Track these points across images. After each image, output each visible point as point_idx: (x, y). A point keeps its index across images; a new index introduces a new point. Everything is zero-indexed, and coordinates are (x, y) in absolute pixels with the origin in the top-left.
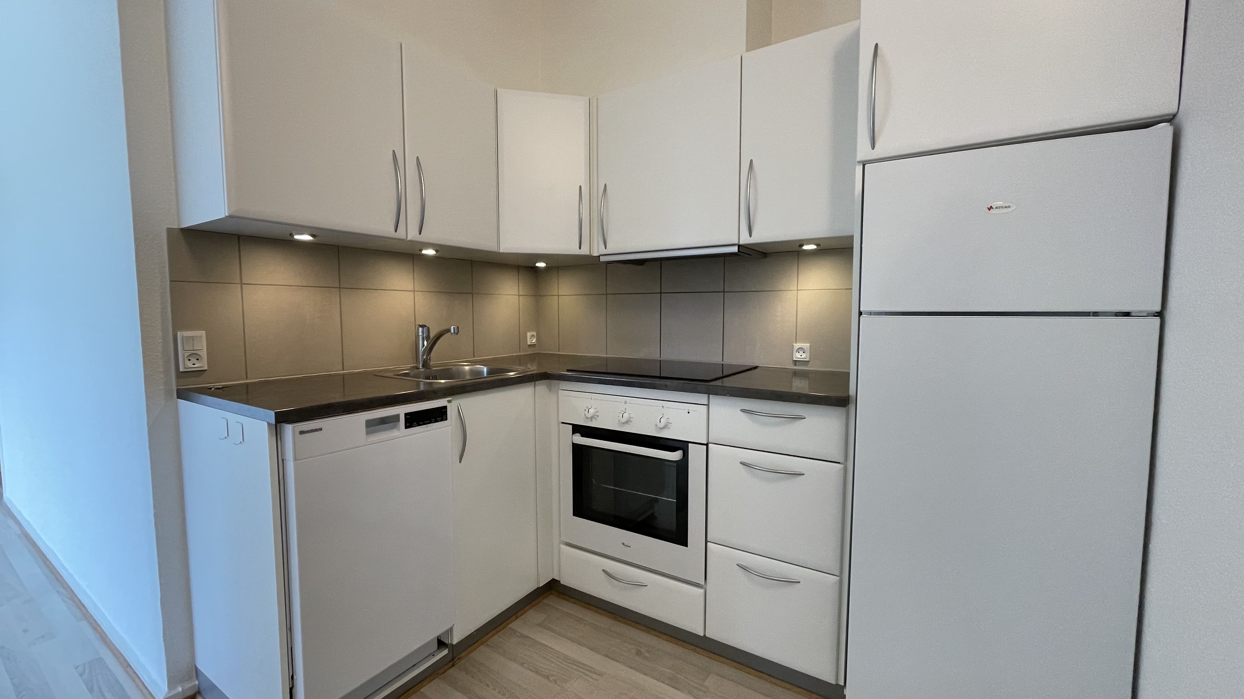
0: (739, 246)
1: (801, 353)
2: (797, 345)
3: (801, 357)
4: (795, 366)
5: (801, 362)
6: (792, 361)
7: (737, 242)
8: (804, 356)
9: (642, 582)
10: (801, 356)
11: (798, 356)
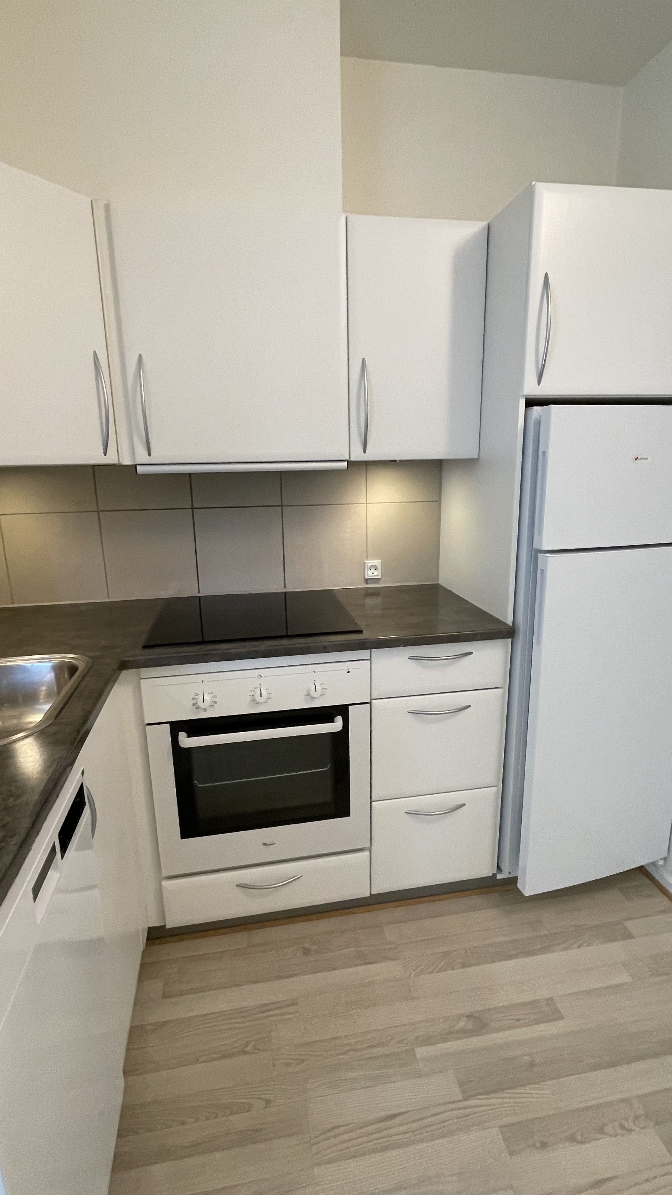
0: (348, 462)
1: (373, 570)
2: (369, 563)
3: (373, 575)
4: (367, 584)
5: (372, 580)
6: (363, 580)
7: (348, 458)
8: (376, 573)
9: (295, 875)
10: (373, 573)
11: (370, 574)
